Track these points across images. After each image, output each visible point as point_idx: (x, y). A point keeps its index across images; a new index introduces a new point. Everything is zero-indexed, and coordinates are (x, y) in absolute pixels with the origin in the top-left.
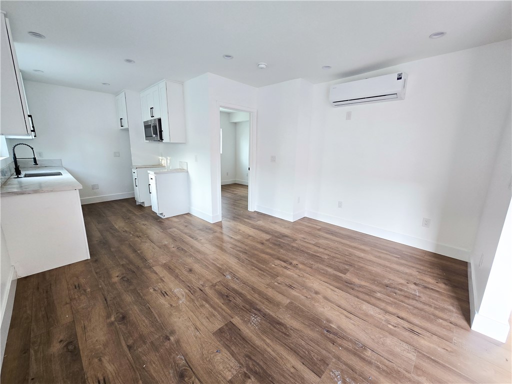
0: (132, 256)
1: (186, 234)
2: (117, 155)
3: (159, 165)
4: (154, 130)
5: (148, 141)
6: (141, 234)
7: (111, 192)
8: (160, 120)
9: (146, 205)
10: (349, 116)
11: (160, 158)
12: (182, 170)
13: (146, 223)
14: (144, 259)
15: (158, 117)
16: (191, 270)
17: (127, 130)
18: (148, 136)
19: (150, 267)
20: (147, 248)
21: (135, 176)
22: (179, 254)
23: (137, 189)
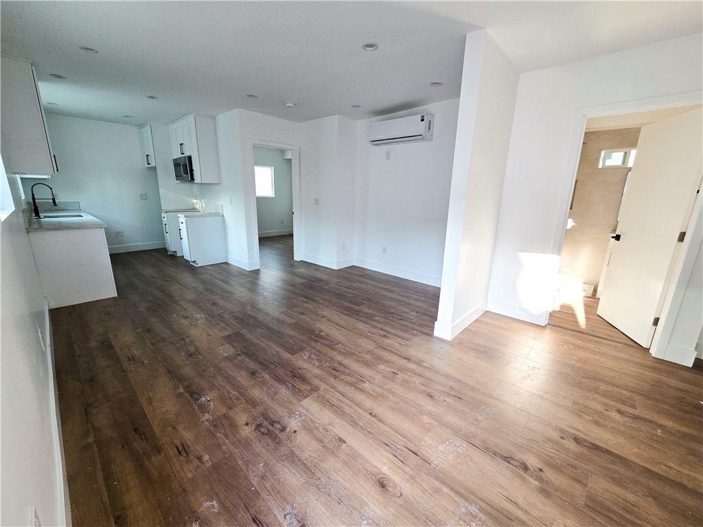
0: (158, 294)
1: (217, 279)
2: (143, 197)
3: (194, 209)
4: (184, 169)
5: (178, 182)
6: (170, 279)
7: (138, 242)
8: (190, 158)
9: (179, 254)
10: (388, 154)
11: (195, 201)
12: (217, 214)
13: (177, 270)
14: (170, 297)
15: (189, 155)
16: (214, 304)
17: (154, 168)
18: (178, 176)
19: (175, 302)
20: (174, 289)
21: (165, 221)
22: (206, 293)
23: (167, 236)
